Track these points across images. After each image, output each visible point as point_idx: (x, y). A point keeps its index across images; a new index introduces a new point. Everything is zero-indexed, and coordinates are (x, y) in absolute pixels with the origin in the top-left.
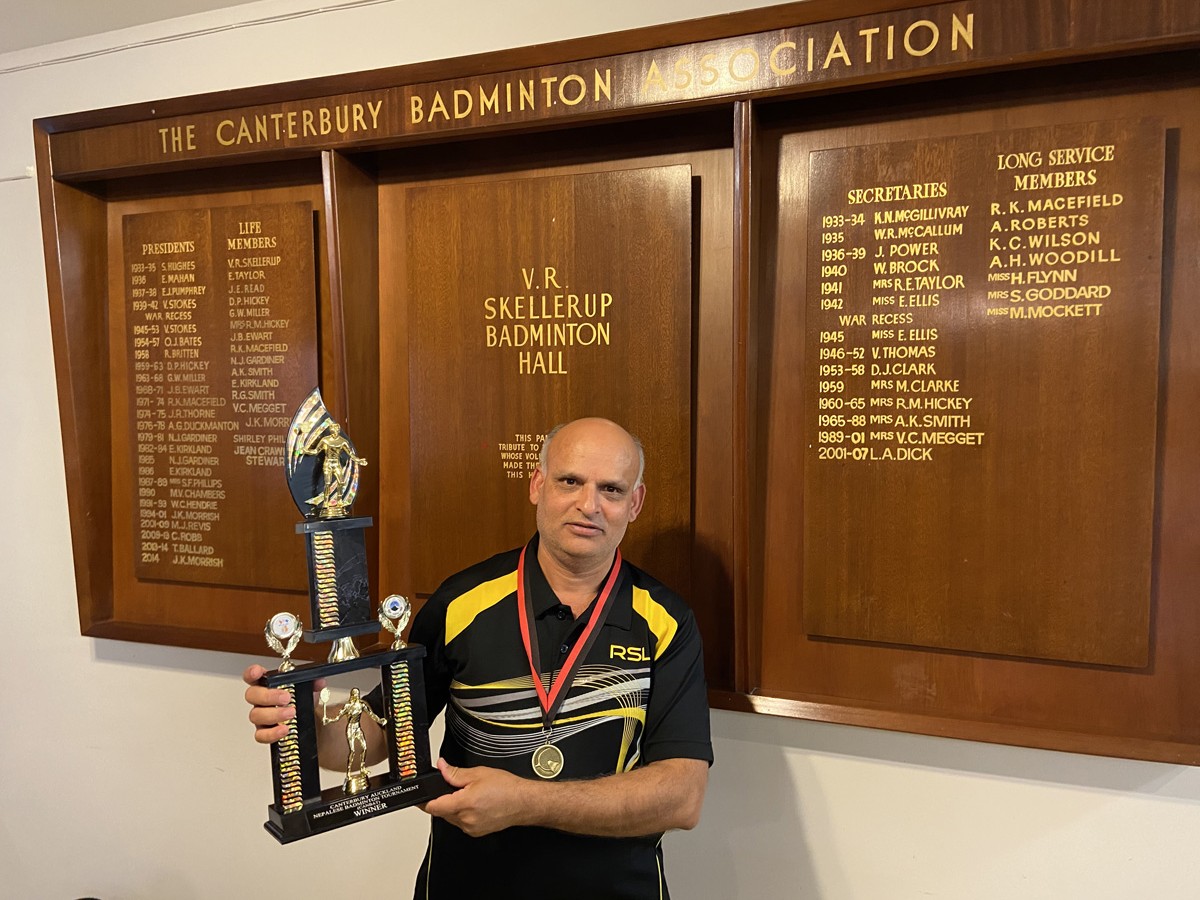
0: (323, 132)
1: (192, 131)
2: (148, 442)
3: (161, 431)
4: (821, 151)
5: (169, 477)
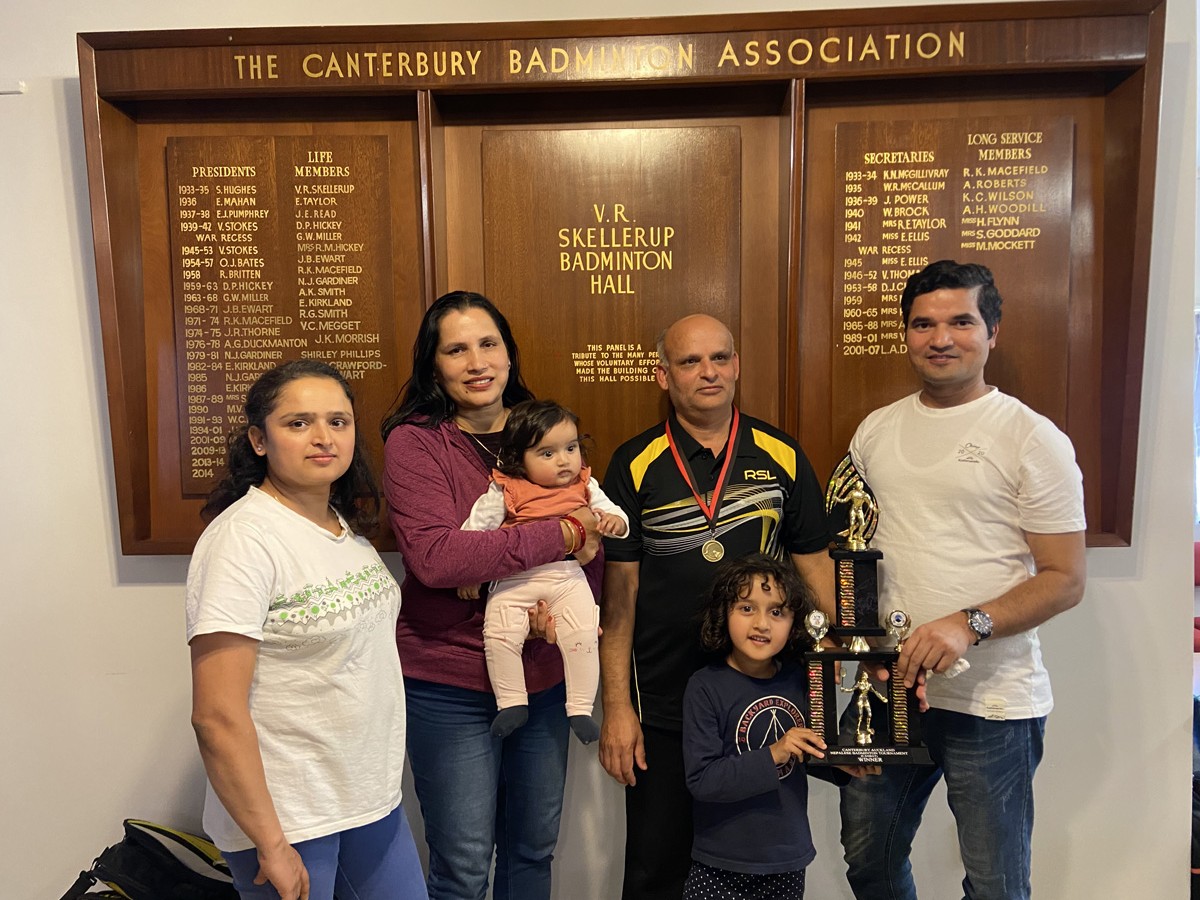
0: (419, 74)
1: (273, 61)
2: (199, 360)
3: (215, 350)
4: (844, 123)
5: (225, 394)
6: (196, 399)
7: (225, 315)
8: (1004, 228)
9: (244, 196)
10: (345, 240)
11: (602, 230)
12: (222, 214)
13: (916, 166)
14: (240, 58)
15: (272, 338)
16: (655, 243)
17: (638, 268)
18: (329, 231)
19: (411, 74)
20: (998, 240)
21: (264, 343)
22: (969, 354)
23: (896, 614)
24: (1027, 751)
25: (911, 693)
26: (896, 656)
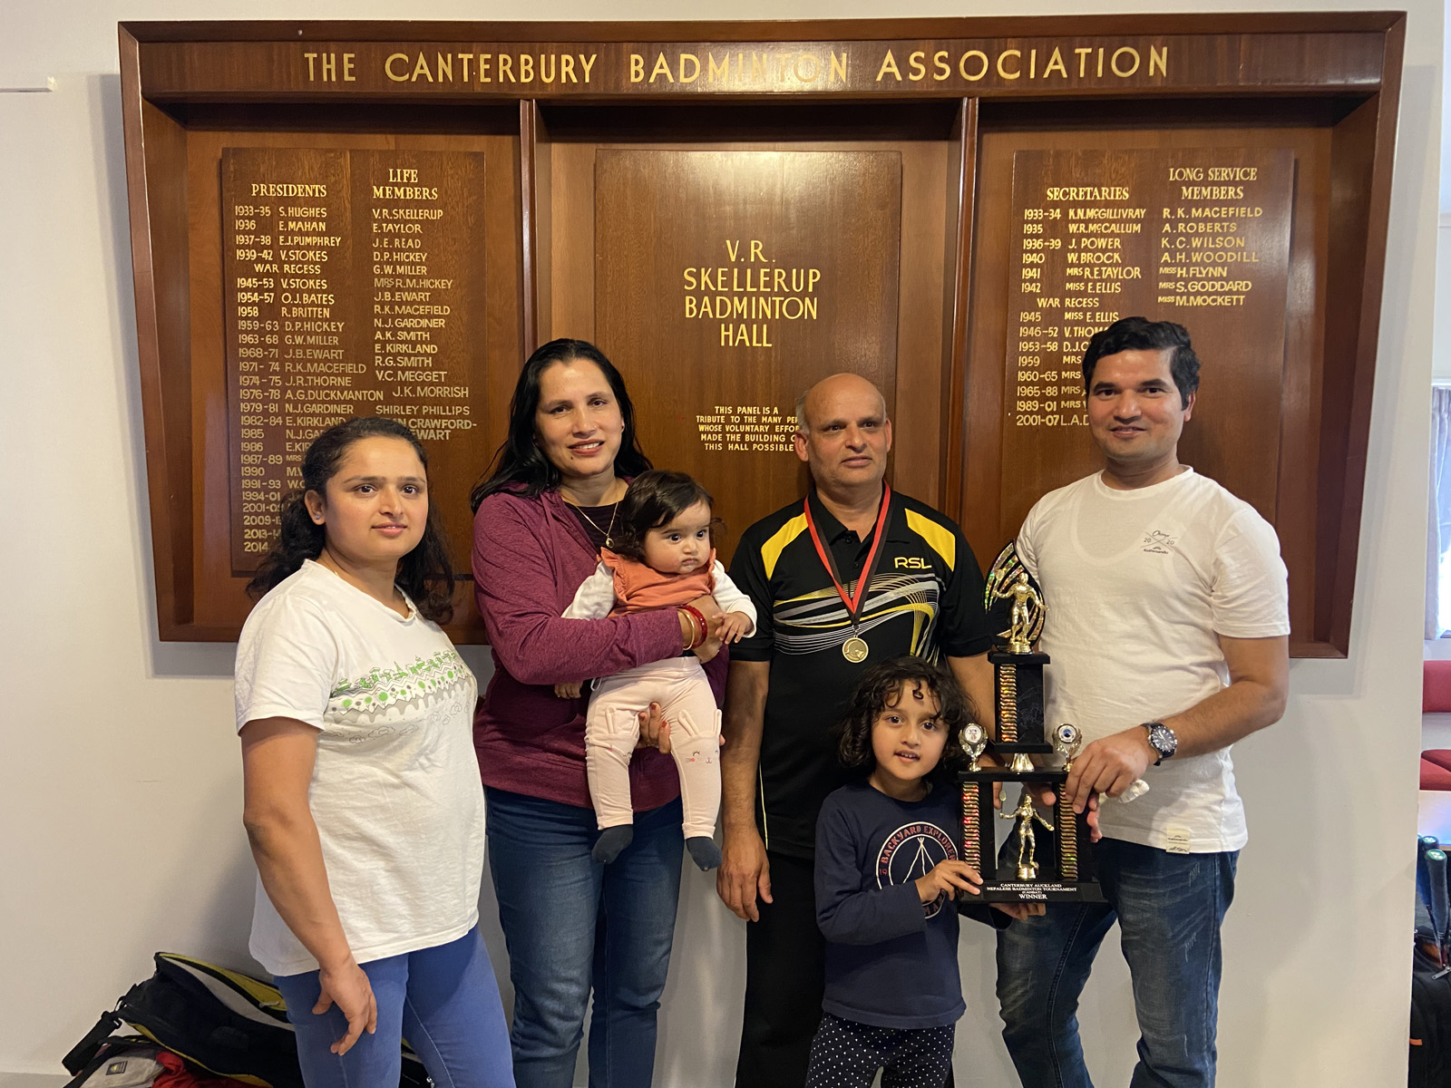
0: (523, 80)
2: (255, 413)
3: (274, 401)
4: (1024, 151)
5: (284, 453)
6: (250, 459)
7: (287, 360)
8: (1208, 280)
9: (312, 219)
10: (430, 275)
11: (736, 270)
12: (286, 240)
13: (1108, 204)
14: (311, 56)
15: (342, 389)
16: (798, 287)
17: (777, 317)
18: (413, 264)
19: (513, 80)
20: (1202, 294)
21: (332, 395)
22: (1159, 426)
23: (1064, 727)
24: (1215, 891)
25: (1081, 819)
26: (1063, 776)
